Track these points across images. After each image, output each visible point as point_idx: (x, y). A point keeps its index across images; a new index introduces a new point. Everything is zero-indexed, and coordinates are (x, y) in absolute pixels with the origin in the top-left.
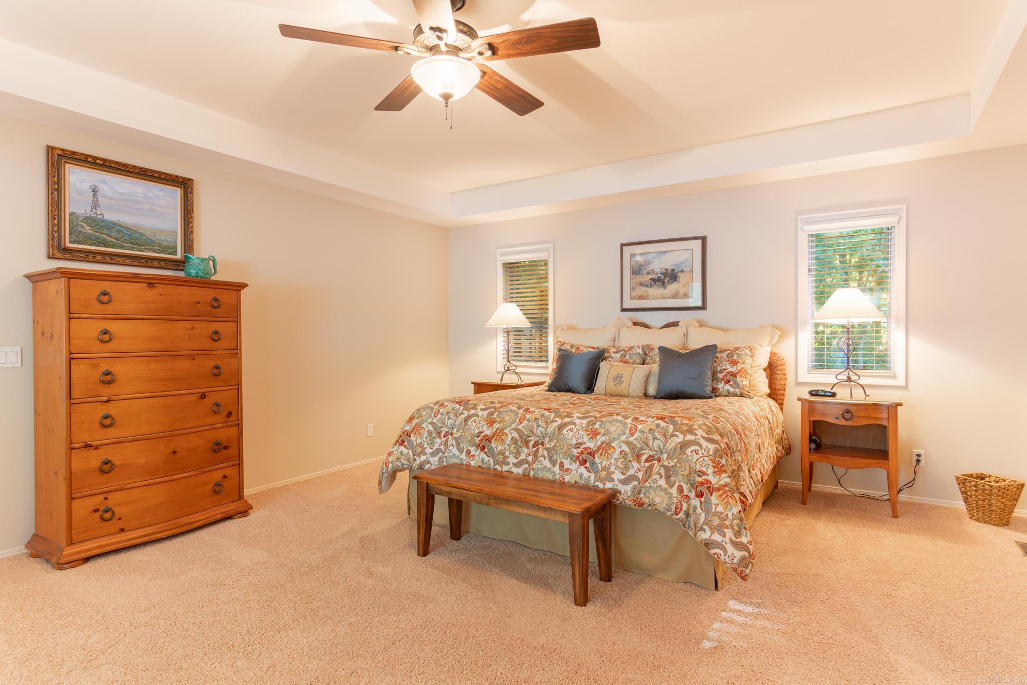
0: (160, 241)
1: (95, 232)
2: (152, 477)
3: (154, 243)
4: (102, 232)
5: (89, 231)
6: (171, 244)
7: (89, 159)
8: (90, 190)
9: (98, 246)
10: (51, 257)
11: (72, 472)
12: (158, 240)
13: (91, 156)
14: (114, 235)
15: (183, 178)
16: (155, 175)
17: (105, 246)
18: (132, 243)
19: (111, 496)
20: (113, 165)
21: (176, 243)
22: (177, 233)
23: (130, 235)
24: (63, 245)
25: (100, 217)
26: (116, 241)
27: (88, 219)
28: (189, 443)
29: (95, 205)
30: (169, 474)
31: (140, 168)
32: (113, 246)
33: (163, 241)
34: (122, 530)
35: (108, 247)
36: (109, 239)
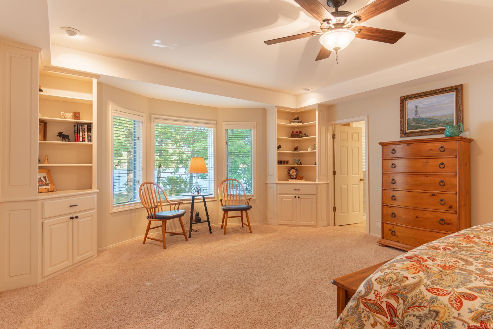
0: (445, 120)
1: (416, 124)
2: (407, 225)
3: (442, 122)
4: (419, 123)
5: (414, 124)
6: (451, 121)
7: (413, 96)
8: (415, 108)
9: (418, 129)
10: (401, 137)
11: (384, 213)
12: (444, 120)
13: (413, 95)
14: (424, 123)
15: (455, 86)
16: (441, 91)
17: (420, 129)
18: (431, 125)
19: (395, 227)
20: (422, 94)
21: (453, 119)
22: (453, 114)
23: (430, 122)
24: (405, 131)
25: (418, 117)
26: (424, 125)
27: (415, 120)
28: (425, 215)
29: (417, 113)
30: (415, 226)
31: (433, 91)
32: (423, 128)
33: (446, 120)
34: (398, 241)
35: (421, 129)
36: (422, 125)
